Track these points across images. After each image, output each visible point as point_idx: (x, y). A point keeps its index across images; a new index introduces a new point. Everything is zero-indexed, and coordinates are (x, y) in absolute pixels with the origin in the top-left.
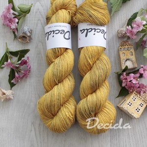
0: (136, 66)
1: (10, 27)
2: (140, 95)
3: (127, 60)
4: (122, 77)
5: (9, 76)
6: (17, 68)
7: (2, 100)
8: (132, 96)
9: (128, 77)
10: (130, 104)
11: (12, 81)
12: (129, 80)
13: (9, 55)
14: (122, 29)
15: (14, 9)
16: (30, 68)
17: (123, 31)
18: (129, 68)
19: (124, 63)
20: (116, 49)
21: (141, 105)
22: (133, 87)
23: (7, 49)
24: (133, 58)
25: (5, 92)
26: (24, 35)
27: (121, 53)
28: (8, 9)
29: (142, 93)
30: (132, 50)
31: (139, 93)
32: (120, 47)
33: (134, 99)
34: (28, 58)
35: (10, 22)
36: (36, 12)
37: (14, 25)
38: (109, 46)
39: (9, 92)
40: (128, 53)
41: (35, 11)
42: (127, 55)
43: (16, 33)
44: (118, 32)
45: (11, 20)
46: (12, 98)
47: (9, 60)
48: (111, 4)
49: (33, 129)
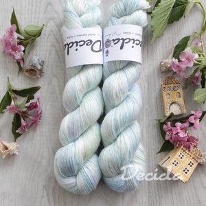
0: (185, 111)
1: (14, 56)
2: (189, 151)
3: (172, 103)
4: (165, 126)
5: (13, 123)
6: (24, 113)
7: (4, 157)
8: (179, 152)
9: (173, 128)
10: (175, 163)
11: (17, 131)
12: (174, 133)
13: (13, 95)
14: (166, 61)
15: (18, 31)
16: (41, 113)
17: (168, 63)
18: (175, 114)
19: (168, 107)
20: (158, 88)
21: (191, 164)
22: (180, 141)
23: (10, 86)
24: (181, 100)
25: (7, 145)
26: (32, 68)
27: (164, 94)
28: (11, 33)
29: (192, 148)
30: (180, 90)
31: (189, 148)
32: (164, 86)
33: (181, 156)
34: (38, 99)
35: (13, 50)
36: (49, 35)
37: (19, 54)
38: (148, 83)
39: (12, 146)
40: (174, 94)
41: (47, 33)
42: (173, 97)
43: (22, 65)
44: (160, 65)
45: (14, 46)
46: (17, 153)
47: (13, 102)
48: (152, 27)
49: (45, 194)
